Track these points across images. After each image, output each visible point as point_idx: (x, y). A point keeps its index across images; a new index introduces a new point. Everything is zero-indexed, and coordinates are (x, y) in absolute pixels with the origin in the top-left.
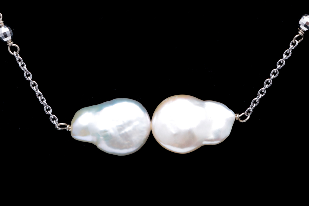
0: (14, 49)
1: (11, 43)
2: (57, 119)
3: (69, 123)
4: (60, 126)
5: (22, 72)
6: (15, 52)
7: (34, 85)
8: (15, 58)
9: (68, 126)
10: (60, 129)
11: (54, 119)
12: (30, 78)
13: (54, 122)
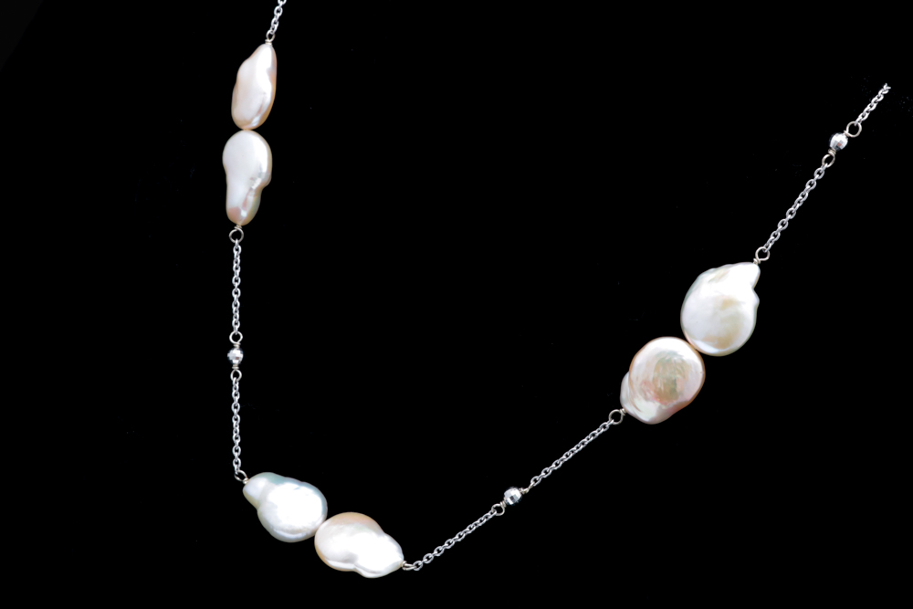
2: (240, 465)
3: (249, 478)
4: (240, 475)
7: (236, 420)
9: (246, 479)
10: (238, 479)
11: (237, 463)
13: (236, 466)
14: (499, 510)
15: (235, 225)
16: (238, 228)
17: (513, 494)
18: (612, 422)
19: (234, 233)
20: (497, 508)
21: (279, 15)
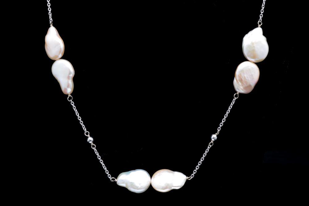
0: (93, 146)
1: (92, 144)
2: (111, 176)
3: (116, 178)
5: (97, 156)
6: (94, 148)
7: (101, 161)
8: (94, 150)
9: (116, 179)
10: (112, 181)
11: (109, 176)
12: (100, 159)
14: (211, 144)
15: (68, 95)
16: (70, 96)
17: (214, 137)
18: (236, 98)
19: (69, 98)
20: (210, 144)
21: (50, 10)
